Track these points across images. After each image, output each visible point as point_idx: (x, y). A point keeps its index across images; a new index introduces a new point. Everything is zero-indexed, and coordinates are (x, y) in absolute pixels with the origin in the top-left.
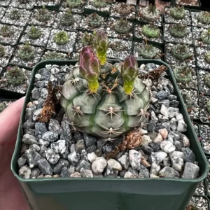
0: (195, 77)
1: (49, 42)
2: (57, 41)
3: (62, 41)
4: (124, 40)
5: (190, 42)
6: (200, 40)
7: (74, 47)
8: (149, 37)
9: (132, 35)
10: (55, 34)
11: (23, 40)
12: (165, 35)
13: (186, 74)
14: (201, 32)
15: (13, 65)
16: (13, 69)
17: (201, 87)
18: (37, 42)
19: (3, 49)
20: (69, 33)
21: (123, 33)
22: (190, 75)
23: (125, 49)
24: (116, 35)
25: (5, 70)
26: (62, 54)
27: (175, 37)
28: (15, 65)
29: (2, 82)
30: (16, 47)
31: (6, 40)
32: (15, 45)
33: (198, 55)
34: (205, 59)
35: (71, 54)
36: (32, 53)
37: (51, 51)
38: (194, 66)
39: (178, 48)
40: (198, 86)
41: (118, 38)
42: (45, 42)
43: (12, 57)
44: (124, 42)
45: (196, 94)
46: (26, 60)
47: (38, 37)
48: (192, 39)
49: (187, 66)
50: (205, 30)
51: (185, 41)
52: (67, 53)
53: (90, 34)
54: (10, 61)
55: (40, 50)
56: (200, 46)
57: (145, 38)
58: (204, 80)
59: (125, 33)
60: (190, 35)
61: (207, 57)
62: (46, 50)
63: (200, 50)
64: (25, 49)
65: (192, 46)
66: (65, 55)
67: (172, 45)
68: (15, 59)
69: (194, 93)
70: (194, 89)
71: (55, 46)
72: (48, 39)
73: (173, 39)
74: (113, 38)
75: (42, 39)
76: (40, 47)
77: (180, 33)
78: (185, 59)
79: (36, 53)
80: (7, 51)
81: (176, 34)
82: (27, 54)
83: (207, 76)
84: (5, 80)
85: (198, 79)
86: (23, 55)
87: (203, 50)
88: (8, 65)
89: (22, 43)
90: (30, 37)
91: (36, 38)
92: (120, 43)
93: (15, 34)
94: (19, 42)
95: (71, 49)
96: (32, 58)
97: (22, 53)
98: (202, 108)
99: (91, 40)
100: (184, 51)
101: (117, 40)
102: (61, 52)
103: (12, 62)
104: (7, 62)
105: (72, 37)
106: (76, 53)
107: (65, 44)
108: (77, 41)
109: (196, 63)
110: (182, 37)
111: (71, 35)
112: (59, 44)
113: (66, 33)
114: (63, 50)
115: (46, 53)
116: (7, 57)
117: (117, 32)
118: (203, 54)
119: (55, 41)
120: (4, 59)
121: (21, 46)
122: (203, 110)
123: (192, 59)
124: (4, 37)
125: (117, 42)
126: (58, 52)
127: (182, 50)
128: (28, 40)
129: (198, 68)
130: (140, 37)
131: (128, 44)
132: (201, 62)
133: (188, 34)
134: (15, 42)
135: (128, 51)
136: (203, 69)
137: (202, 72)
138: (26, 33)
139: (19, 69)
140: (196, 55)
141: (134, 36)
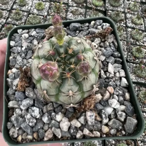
0: (125, 33)
1: (32, 8)
2: (37, 8)
3: (40, 8)
4: (80, 8)
5: (122, 10)
6: (129, 9)
7: (48, 12)
8: (96, 6)
9: (85, 5)
10: (35, 3)
11: (14, 7)
12: (107, 5)
13: (119, 31)
14: (129, 4)
15: (8, 24)
16: (8, 26)
17: (128, 39)
18: (24, 9)
19: (2, 12)
20: (45, 3)
21: (79, 4)
22: (122, 31)
23: (81, 14)
24: (75, 5)
25: (3, 26)
26: (40, 17)
27: (113, 6)
28: (9, 23)
29: (1, 34)
30: (10, 11)
31: (3, 7)
32: (10, 10)
33: (127, 18)
34: (132, 21)
35: (46, 17)
36: (21, 16)
37: (33, 14)
38: (124, 25)
39: (115, 14)
40: (127, 38)
41: (76, 7)
42: (29, 8)
43: (8, 18)
44: (80, 9)
45: (125, 43)
46: (17, 20)
47: (25, 5)
48: (124, 8)
49: (120, 25)
50: (132, 2)
51: (119, 9)
52: (43, 16)
53: (58, 4)
54: (6, 21)
55: (26, 14)
56: (129, 12)
57: (93, 7)
58: (131, 35)
59: (81, 3)
60: (123, 5)
61: (133, 20)
62: (30, 14)
63: (128, 16)
64: (16, 13)
65: (124, 12)
66: (42, 17)
67: (111, 12)
68: (9, 20)
69: (124, 43)
70: (124, 41)
71: (35, 11)
72: (31, 6)
73: (111, 8)
74: (73, 6)
75: (27, 7)
76: (26, 11)
77: (116, 4)
78: (119, 21)
79: (23, 15)
80: (4, 14)
81: (114, 5)
82: (18, 16)
83: (133, 32)
84: (3, 33)
85: (127, 34)
86: (15, 17)
87: (131, 15)
88: (5, 23)
89: (14, 9)
90: (19, 5)
91: (23, 6)
92: (78, 10)
93: (10, 3)
94: (12, 9)
95: (46, 14)
96: (21, 19)
97: (14, 15)
98: (129, 52)
99: (59, 8)
100: (119, 16)
101: (76, 8)
102: (39, 15)
103: (8, 21)
104: (5, 21)
105: (46, 6)
106: (49, 16)
107: (42, 10)
108: (50, 8)
109: (126, 23)
110: (117, 7)
111: (46, 4)
112: (38, 10)
113: (43, 3)
114: (41, 14)
115: (30, 16)
116: (4, 18)
117: (76, 3)
118: (131, 18)
119: (35, 8)
120: (2, 20)
121: (14, 11)
122: (130, 54)
123: (123, 21)
124: (3, 4)
125: (76, 9)
126: (37, 15)
127: (118, 15)
128: (18, 7)
129: (127, 27)
130: (91, 6)
131: (82, 11)
132: (129, 23)
133: (121, 5)
134: (9, 8)
135: (83, 15)
136: (130, 28)
137: (129, 30)
138: (17, 3)
139: (12, 26)
140: (126, 18)
141: (86, 5)
